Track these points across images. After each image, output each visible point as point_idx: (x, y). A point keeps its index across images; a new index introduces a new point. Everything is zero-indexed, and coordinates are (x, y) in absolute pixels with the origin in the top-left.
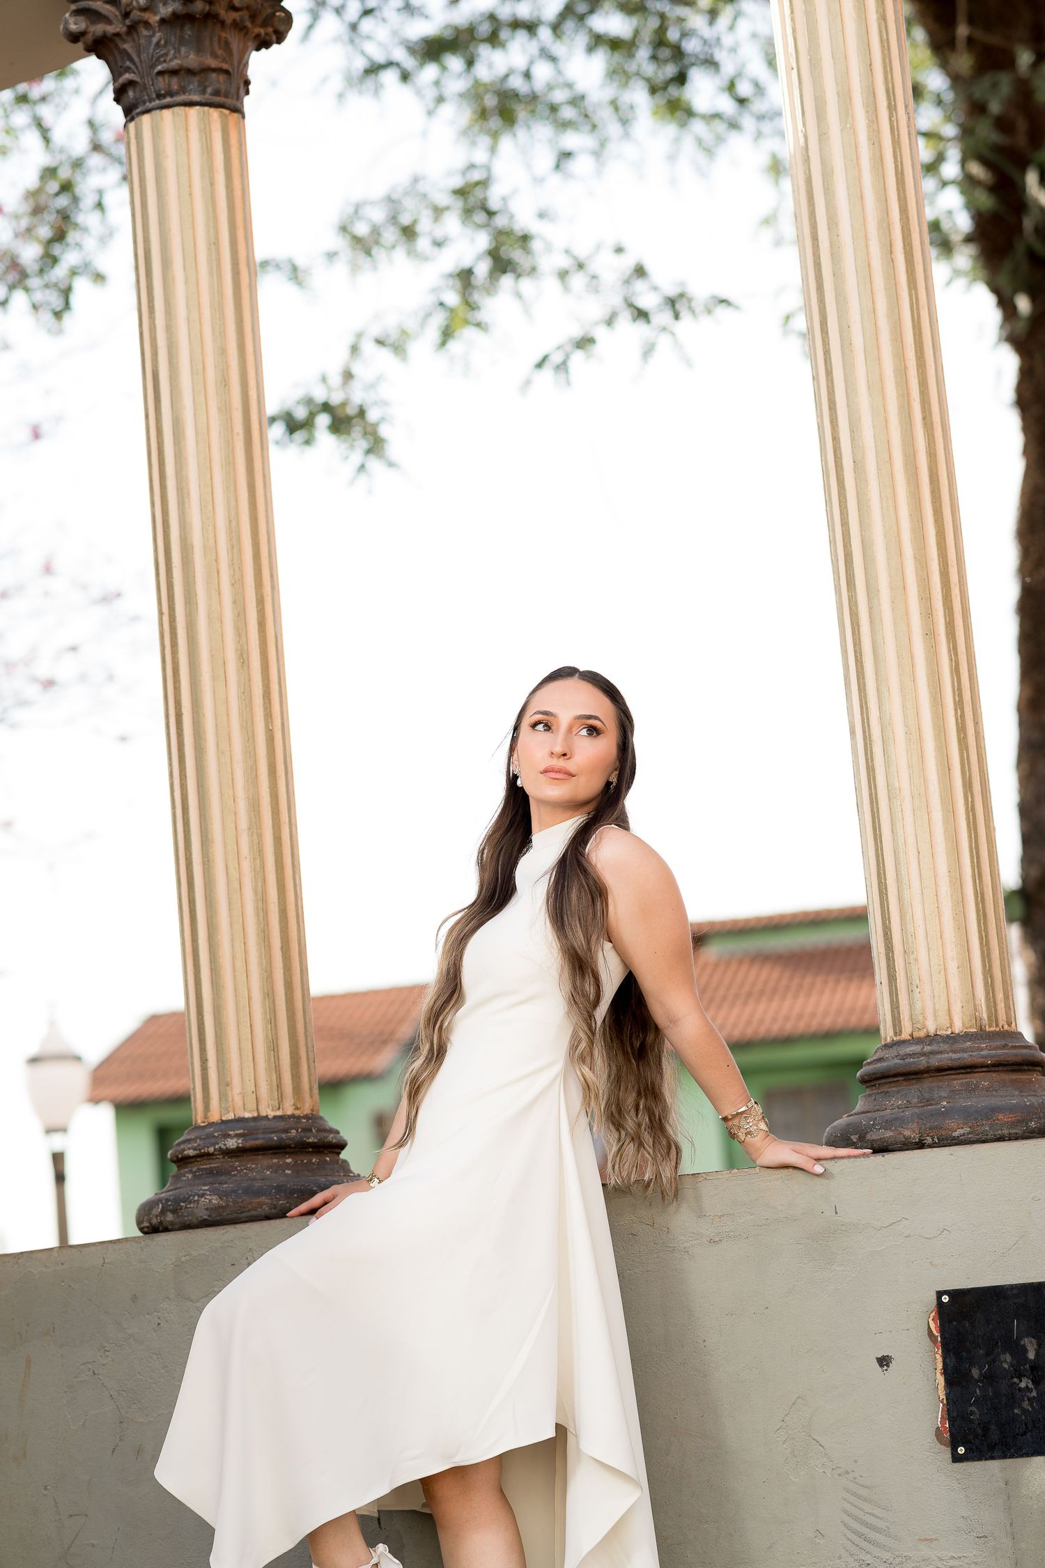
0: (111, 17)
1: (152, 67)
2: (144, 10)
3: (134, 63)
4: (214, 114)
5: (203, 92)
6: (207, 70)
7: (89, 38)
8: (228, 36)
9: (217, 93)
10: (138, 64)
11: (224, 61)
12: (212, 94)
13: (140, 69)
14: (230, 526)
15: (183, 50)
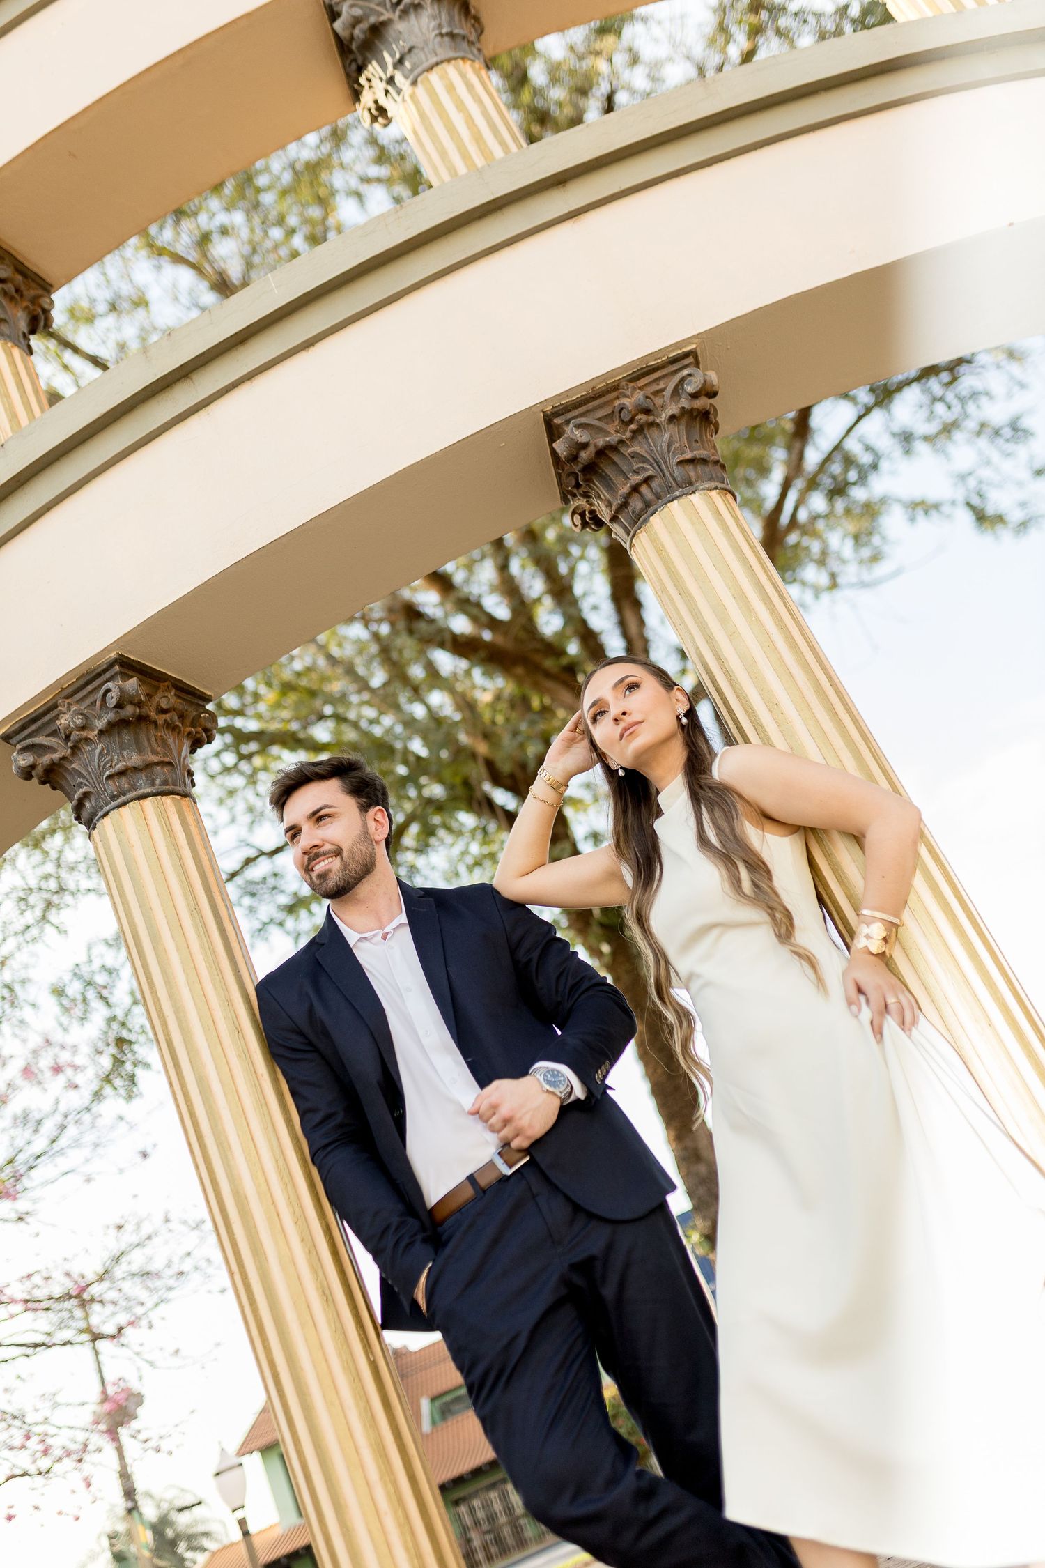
0: (55, 746)
1: (101, 774)
2: (83, 728)
3: (84, 777)
4: (168, 800)
5: (153, 784)
6: (149, 766)
7: (40, 769)
8: (163, 734)
9: (165, 783)
10: (88, 776)
11: (165, 755)
12: (160, 785)
13: (91, 781)
14: (278, 1166)
15: (125, 753)
